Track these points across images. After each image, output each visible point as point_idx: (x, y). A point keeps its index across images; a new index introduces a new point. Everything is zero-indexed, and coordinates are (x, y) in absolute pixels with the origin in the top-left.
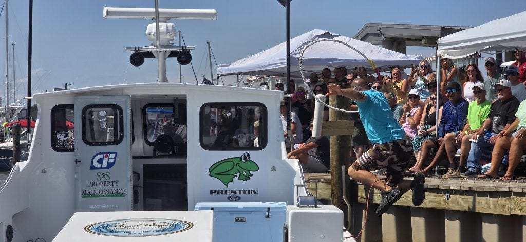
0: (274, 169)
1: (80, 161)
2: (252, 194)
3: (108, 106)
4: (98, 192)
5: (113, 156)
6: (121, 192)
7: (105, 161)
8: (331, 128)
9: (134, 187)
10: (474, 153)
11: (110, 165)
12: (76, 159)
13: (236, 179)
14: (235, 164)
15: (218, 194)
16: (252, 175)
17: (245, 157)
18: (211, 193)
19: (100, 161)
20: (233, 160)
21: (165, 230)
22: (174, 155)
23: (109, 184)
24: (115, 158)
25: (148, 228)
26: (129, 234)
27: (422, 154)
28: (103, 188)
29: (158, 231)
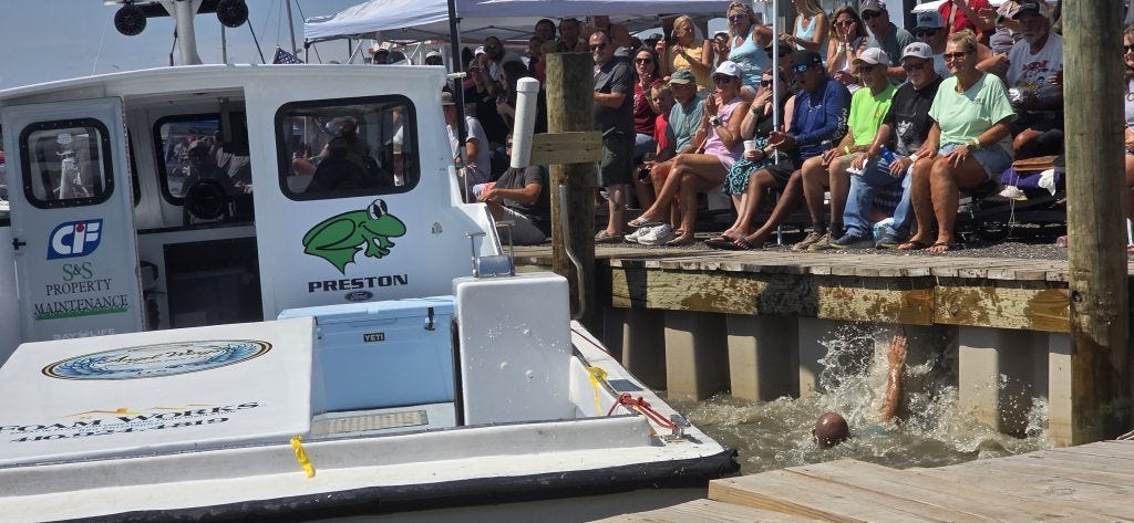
0: (437, 229)
1: (24, 244)
2: (395, 283)
3: (76, 123)
4: (69, 305)
5: (93, 227)
6: (118, 301)
7: (79, 239)
8: (551, 148)
9: (146, 293)
10: (858, 198)
11: (89, 247)
12: (16, 240)
13: (360, 256)
14: (357, 224)
15: (326, 289)
16: (393, 245)
17: (376, 208)
18: (311, 289)
19: (68, 240)
20: (353, 217)
21: (212, 360)
22: (228, 222)
23: (90, 287)
24: (99, 231)
25: (177, 360)
26: (137, 374)
27: (751, 200)
28: (78, 295)
29: (197, 364)
